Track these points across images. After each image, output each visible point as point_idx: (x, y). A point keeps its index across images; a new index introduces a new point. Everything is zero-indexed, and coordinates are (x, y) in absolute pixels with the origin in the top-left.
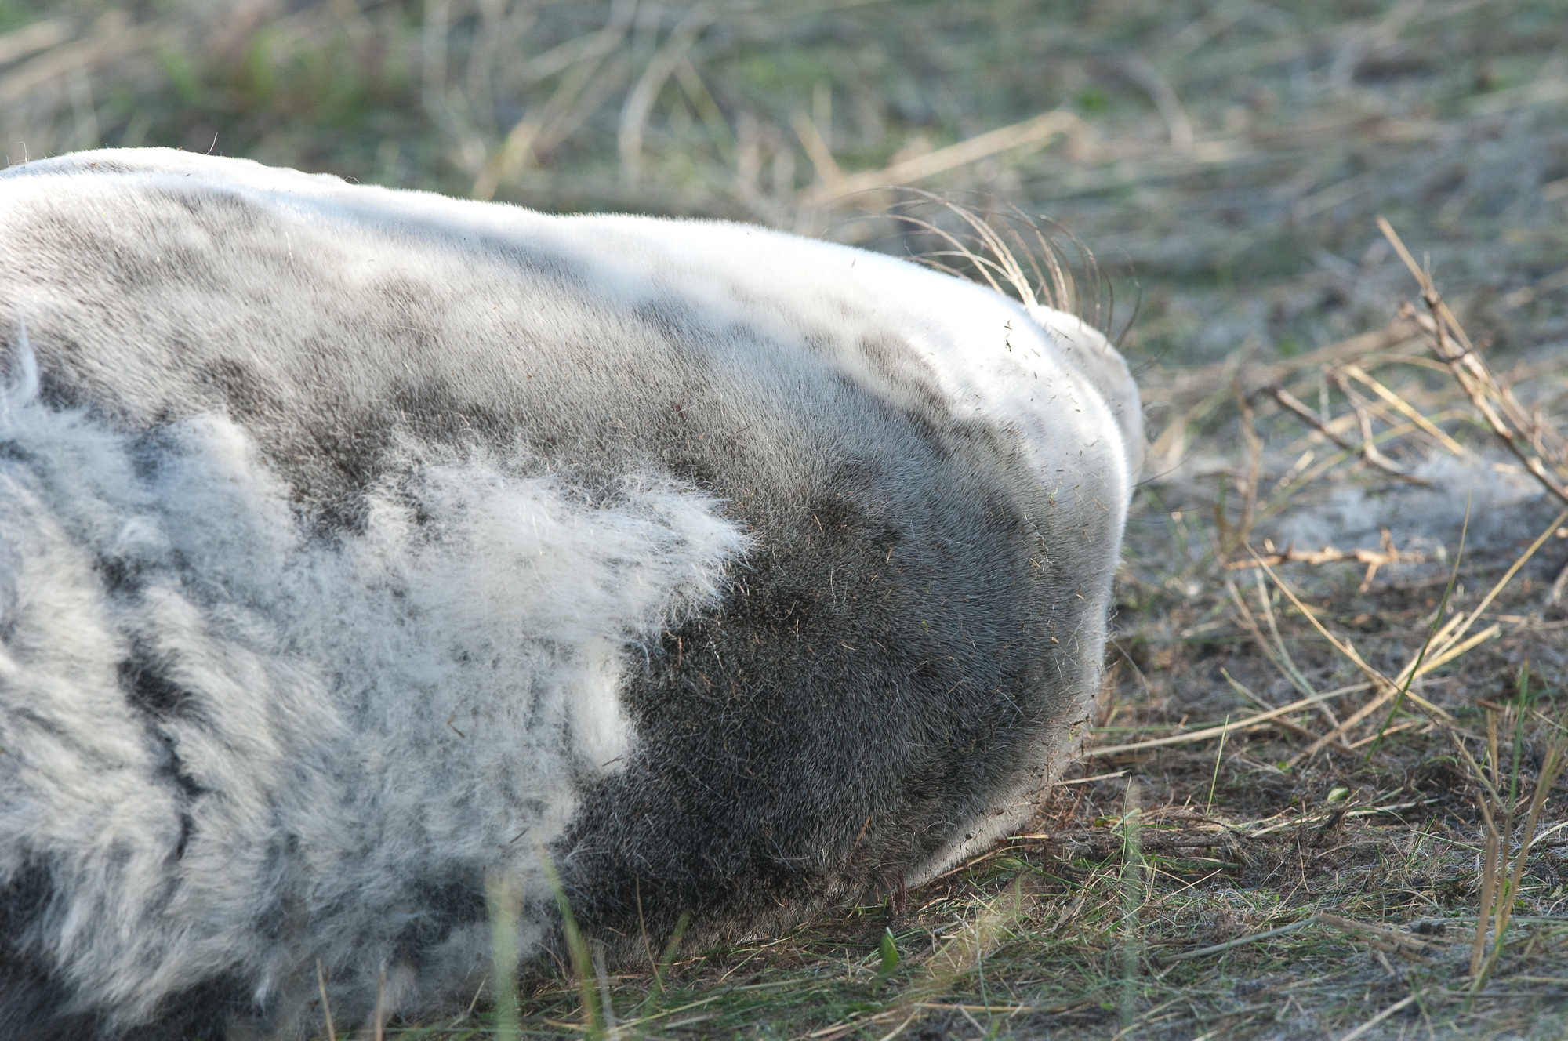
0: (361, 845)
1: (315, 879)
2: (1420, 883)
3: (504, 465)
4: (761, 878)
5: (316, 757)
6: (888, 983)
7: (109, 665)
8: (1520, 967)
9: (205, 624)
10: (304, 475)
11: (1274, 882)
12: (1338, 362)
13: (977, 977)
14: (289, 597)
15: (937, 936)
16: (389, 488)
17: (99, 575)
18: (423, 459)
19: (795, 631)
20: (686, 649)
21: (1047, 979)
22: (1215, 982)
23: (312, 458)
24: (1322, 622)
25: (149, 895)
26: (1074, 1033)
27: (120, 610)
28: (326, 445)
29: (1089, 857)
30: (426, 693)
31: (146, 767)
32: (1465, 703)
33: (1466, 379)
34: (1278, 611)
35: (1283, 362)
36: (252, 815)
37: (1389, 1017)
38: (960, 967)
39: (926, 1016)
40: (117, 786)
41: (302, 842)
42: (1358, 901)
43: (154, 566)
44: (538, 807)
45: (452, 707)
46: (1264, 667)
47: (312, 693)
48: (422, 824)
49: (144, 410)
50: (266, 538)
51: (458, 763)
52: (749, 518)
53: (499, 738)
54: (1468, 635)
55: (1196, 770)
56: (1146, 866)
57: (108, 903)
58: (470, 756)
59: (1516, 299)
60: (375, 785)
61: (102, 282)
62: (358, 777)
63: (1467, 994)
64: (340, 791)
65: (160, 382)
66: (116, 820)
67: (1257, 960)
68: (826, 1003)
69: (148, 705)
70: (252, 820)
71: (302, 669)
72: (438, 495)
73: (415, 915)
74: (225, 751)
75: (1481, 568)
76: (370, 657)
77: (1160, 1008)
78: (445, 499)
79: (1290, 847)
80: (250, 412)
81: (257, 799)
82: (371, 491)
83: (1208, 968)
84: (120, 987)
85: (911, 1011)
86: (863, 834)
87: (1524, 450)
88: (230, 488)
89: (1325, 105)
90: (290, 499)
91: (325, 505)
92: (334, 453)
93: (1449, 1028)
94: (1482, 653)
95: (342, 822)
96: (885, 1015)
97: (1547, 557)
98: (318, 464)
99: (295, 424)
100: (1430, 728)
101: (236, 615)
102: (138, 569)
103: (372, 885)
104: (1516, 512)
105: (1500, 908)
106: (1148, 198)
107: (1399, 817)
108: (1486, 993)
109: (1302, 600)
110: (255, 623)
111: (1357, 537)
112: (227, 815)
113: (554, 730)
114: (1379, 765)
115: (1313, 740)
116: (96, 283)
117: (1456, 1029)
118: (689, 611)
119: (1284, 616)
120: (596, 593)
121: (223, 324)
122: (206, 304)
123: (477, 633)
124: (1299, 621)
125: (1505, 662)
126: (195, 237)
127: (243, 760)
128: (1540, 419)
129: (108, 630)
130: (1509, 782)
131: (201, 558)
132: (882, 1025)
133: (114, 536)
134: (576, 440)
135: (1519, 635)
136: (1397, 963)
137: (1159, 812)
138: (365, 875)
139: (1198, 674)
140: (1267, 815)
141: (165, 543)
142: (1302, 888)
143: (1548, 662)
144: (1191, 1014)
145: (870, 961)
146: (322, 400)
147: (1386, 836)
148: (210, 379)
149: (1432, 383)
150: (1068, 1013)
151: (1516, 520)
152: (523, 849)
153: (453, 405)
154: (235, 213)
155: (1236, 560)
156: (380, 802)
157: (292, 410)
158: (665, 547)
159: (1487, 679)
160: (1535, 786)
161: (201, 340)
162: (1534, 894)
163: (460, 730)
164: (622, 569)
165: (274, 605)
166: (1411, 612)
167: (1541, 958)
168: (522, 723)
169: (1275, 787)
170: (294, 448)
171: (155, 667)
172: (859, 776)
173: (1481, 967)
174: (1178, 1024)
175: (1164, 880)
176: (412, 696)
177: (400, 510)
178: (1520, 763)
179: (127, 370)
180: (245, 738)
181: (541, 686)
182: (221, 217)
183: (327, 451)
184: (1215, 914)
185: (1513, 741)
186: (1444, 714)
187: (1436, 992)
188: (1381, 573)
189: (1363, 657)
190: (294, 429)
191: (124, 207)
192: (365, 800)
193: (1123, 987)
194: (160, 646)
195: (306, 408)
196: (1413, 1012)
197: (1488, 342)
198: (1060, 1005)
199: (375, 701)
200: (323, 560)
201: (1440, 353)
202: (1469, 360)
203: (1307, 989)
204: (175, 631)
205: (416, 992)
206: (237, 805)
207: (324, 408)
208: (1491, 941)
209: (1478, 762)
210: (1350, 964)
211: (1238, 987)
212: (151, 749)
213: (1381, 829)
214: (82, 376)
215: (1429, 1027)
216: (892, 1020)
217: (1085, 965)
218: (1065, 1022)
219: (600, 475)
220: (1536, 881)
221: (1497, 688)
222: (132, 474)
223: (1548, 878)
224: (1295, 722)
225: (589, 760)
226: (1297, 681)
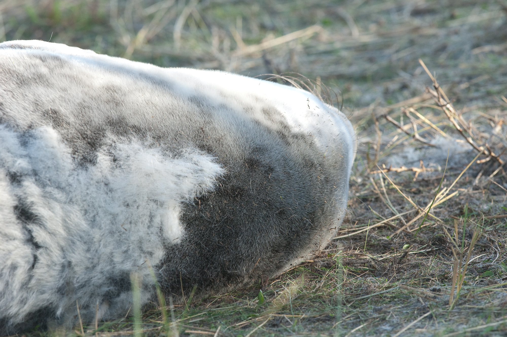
0: (92, 265)
1: (77, 276)
2: (433, 275)
3: (143, 144)
4: (223, 277)
5: (78, 237)
6: (261, 308)
7: (11, 207)
8: (465, 303)
9: (42, 194)
10: (76, 146)
11: (386, 275)
12: (406, 107)
13: (290, 306)
14: (70, 185)
15: (277, 292)
16: (104, 150)
17: (8, 178)
18: (116, 141)
19: (238, 199)
20: (202, 204)
21: (312, 306)
22: (367, 307)
23: (79, 141)
24: (401, 190)
25: (23, 281)
26: (321, 324)
27: (15, 189)
28: (84, 137)
29: (326, 267)
30: (114, 216)
31: (22, 239)
32: (447, 217)
33: (447, 112)
34: (387, 187)
35: (389, 107)
36: (57, 255)
37: (423, 319)
38: (284, 302)
39: (273, 318)
40: (13, 245)
41: (73, 264)
42: (413, 281)
43: (26, 175)
44: (151, 254)
45: (123, 221)
46: (382, 205)
47: (77, 216)
48: (112, 258)
49: (24, 125)
50: (63, 166)
51: (124, 239)
52: (224, 163)
53: (138, 231)
54: (448, 195)
55: (361, 239)
56: (344, 270)
57: (10, 283)
58: (128, 237)
59: (463, 86)
60: (97, 246)
61: (12, 84)
62: (92, 243)
63: (448, 311)
64: (85, 247)
65: (30, 116)
66: (13, 257)
67: (380, 300)
68: (241, 314)
69: (23, 220)
70: (56, 256)
71: (74, 208)
72: (120, 153)
73: (109, 288)
74: (48, 234)
75: (452, 173)
76: (96, 205)
77: (349, 316)
78: (123, 154)
79: (391, 264)
80: (59, 126)
81: (58, 250)
82: (99, 151)
83: (364, 303)
84: (13, 311)
85: (268, 317)
86: (257, 264)
87: (466, 135)
88: (52, 150)
89: (401, 23)
90: (71, 154)
91: (83, 156)
92: (86, 139)
93: (442, 322)
94: (452, 201)
95: (86, 257)
96: (260, 318)
97: (473, 170)
98: (81, 143)
99: (74, 130)
100: (436, 225)
101: (53, 190)
102: (21, 176)
103: (96, 278)
104: (464, 155)
105: (459, 283)
106: (344, 54)
107: (426, 254)
108: (454, 311)
109: (395, 184)
110: (58, 194)
111: (412, 163)
112: (48, 255)
113: (156, 229)
114: (419, 237)
115: (398, 229)
116: (10, 85)
117: (444, 322)
118: (203, 192)
119: (389, 189)
120: (172, 185)
121: (51, 97)
122: (45, 91)
123: (132, 197)
124: (393, 190)
125: (460, 204)
126: (44, 70)
127: (54, 237)
128: (471, 125)
129: (11, 195)
130: (461, 242)
131: (42, 172)
132: (259, 321)
133: (13, 165)
134: (168, 137)
135: (465, 195)
136: (426, 301)
137: (348, 252)
138: (93, 275)
139: (361, 207)
140: (383, 253)
141: (30, 167)
142: (395, 277)
143: (474, 204)
144: (359, 318)
145: (255, 301)
146: (83, 122)
147: (422, 260)
148: (46, 115)
149: (436, 113)
150: (319, 317)
151: (464, 158)
152: (145, 267)
153: (127, 125)
154: (57, 62)
155: (373, 171)
156: (99, 251)
157: (73, 125)
158: (196, 172)
159: (454, 209)
160: (470, 244)
161: (44, 103)
162: (470, 279)
163: (125, 228)
164: (181, 178)
165: (65, 187)
166: (430, 187)
167: (472, 299)
168: (146, 226)
169: (385, 244)
170: (73, 137)
171: (26, 207)
172: (257, 245)
173: (452, 302)
174: (355, 321)
175: (350, 274)
176: (110, 217)
177: (108, 158)
178: (465, 236)
179: (19, 112)
180: (55, 230)
181: (153, 215)
182: (52, 63)
183: (84, 138)
184: (367, 285)
185: (463, 229)
186: (440, 220)
187: (438, 310)
188: (420, 175)
189: (414, 202)
190: (73, 131)
191: (21, 60)
192: (94, 250)
193: (337, 309)
194: (28, 201)
195: (78, 125)
196: (430, 317)
197: (455, 100)
198: (317, 315)
199: (97, 219)
200: (82, 173)
201: (439, 103)
202: (448, 106)
203: (397, 310)
204: (33, 196)
205: (109, 313)
206: (52, 252)
207: (84, 125)
208: (456, 294)
209: (452, 236)
210: (410, 301)
211: (374, 309)
212: (24, 233)
213: (420, 258)
214: (4, 114)
215: (436, 322)
216: (262, 320)
217: (325, 302)
218: (318, 320)
219: (175, 148)
220: (470, 275)
221: (457, 212)
222: (19, 145)
223: (474, 273)
224: (393, 223)
225: (168, 239)
226: (393, 210)
